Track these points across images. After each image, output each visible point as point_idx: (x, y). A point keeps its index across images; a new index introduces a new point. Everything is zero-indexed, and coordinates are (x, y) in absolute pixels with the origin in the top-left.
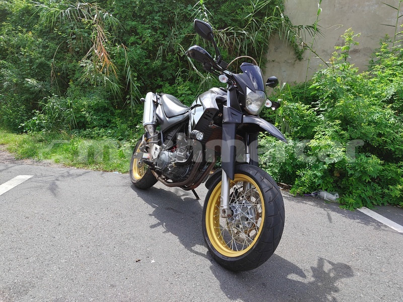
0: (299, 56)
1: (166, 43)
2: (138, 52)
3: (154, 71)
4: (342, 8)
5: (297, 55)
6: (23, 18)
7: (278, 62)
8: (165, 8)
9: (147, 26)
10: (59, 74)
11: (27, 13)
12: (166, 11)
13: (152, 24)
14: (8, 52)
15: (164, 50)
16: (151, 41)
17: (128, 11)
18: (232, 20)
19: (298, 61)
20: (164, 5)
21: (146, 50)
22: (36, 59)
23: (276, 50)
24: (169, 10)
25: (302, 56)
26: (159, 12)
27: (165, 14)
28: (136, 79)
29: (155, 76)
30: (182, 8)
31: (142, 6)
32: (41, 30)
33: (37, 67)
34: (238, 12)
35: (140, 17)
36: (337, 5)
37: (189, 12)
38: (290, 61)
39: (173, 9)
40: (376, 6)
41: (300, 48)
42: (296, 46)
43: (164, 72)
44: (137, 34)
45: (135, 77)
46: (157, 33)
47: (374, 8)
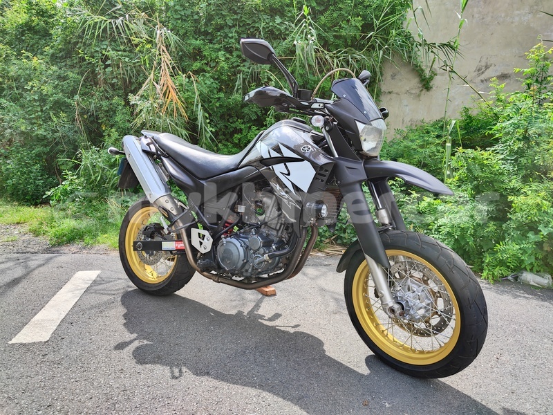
0: (426, 84)
1: (246, 70)
2: (208, 83)
3: (229, 109)
4: (483, 19)
5: (424, 83)
6: (23, 38)
7: (397, 94)
8: (241, 21)
9: (217, 46)
10: (85, 116)
11: (28, 30)
12: (244, 25)
13: (223, 44)
14: (5, 86)
15: (244, 79)
16: (226, 67)
17: (188, 25)
18: (335, 37)
19: (425, 91)
20: (241, 17)
21: (217, 79)
22: (49, 96)
23: (393, 77)
24: (249, 24)
25: (431, 84)
26: (234, 26)
27: (243, 29)
28: (208, 121)
29: (230, 116)
30: (267, 21)
31: (210, 18)
32: (53, 55)
33: (51, 107)
34: (342, 25)
35: (206, 33)
36: (477, 15)
37: (278, 26)
38: (413, 92)
39: (254, 22)
40: (530, 16)
41: (427, 73)
42: (422, 71)
43: (246, 110)
44: (203, 57)
45: (207, 118)
46: (233, 56)
47: (526, 18)
